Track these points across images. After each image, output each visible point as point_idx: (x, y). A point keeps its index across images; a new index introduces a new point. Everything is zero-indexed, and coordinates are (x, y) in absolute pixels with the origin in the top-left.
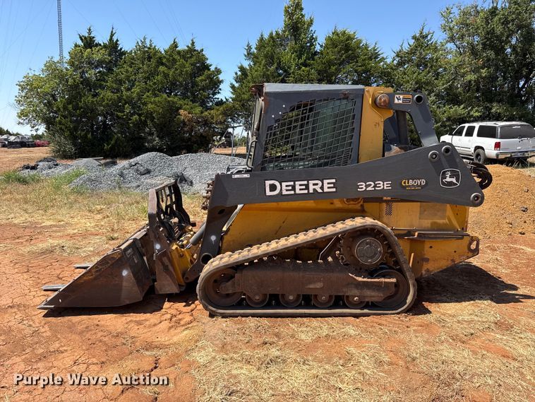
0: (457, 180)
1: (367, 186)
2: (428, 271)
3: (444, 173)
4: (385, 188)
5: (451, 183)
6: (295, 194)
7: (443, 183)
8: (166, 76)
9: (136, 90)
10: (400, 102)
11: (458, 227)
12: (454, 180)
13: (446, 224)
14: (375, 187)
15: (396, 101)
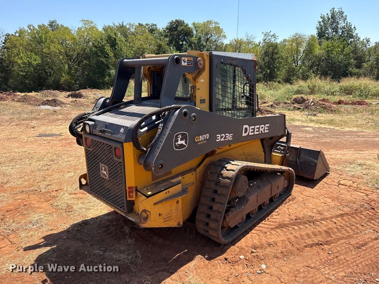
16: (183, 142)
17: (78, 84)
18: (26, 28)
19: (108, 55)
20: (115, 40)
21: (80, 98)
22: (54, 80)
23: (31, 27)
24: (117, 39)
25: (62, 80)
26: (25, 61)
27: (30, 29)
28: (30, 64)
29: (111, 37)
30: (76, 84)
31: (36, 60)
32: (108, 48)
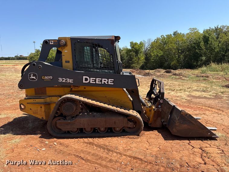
16: (34, 78)
17: (180, 66)
18: (160, 37)
19: (201, 48)
20: (208, 37)
21: (170, 73)
22: (168, 64)
23: (163, 37)
24: (210, 37)
25: (172, 64)
26: (155, 54)
27: (162, 37)
28: (158, 55)
29: (206, 36)
30: (179, 66)
31: (161, 53)
32: (202, 43)
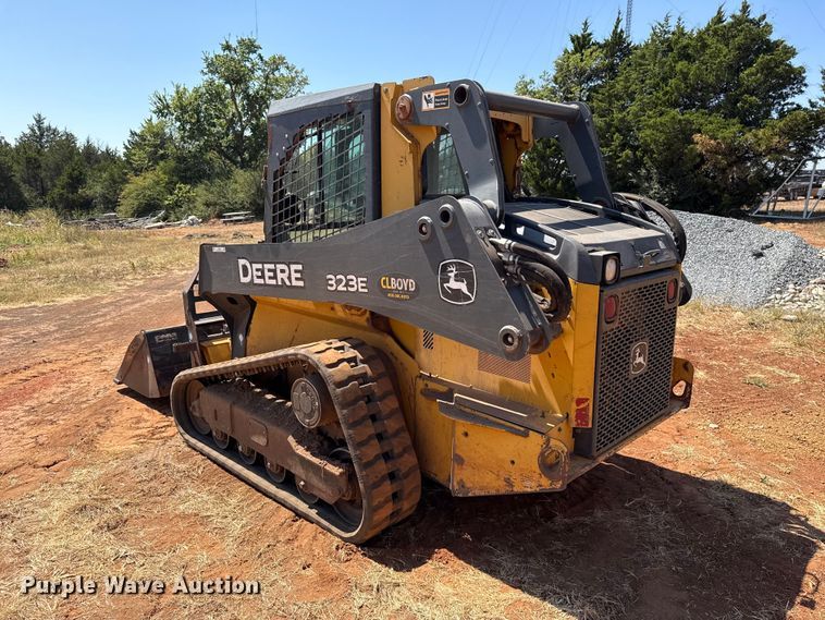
0: (470, 289)
1: (339, 282)
2: (462, 484)
3: (445, 268)
4: (360, 290)
5: (457, 294)
6: (265, 285)
7: (445, 292)
8: (685, 76)
9: (634, 108)
10: (432, 106)
11: (556, 407)
12: (463, 287)
13: (530, 393)
14: (347, 285)
15: (425, 107)
